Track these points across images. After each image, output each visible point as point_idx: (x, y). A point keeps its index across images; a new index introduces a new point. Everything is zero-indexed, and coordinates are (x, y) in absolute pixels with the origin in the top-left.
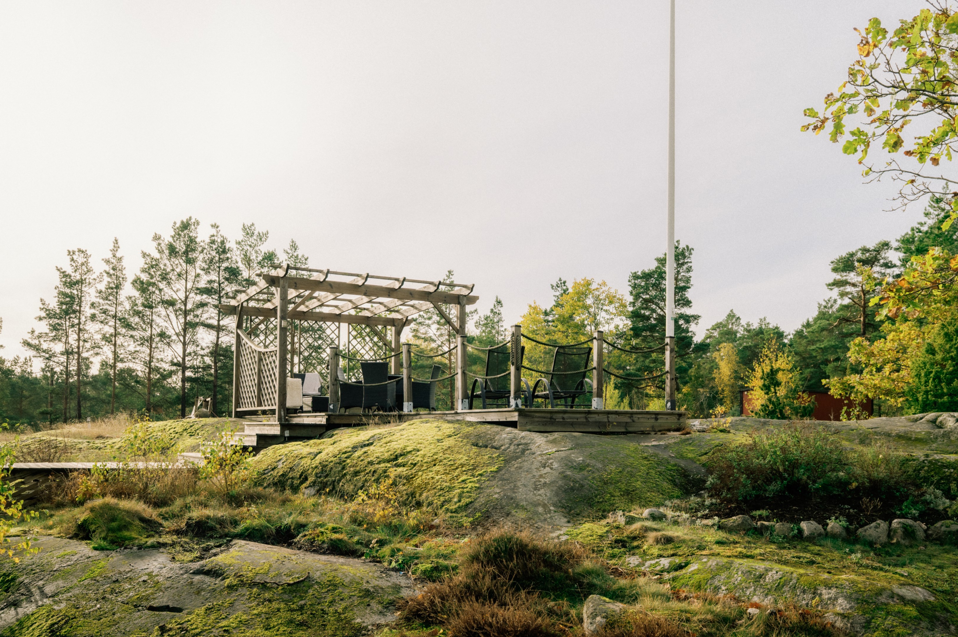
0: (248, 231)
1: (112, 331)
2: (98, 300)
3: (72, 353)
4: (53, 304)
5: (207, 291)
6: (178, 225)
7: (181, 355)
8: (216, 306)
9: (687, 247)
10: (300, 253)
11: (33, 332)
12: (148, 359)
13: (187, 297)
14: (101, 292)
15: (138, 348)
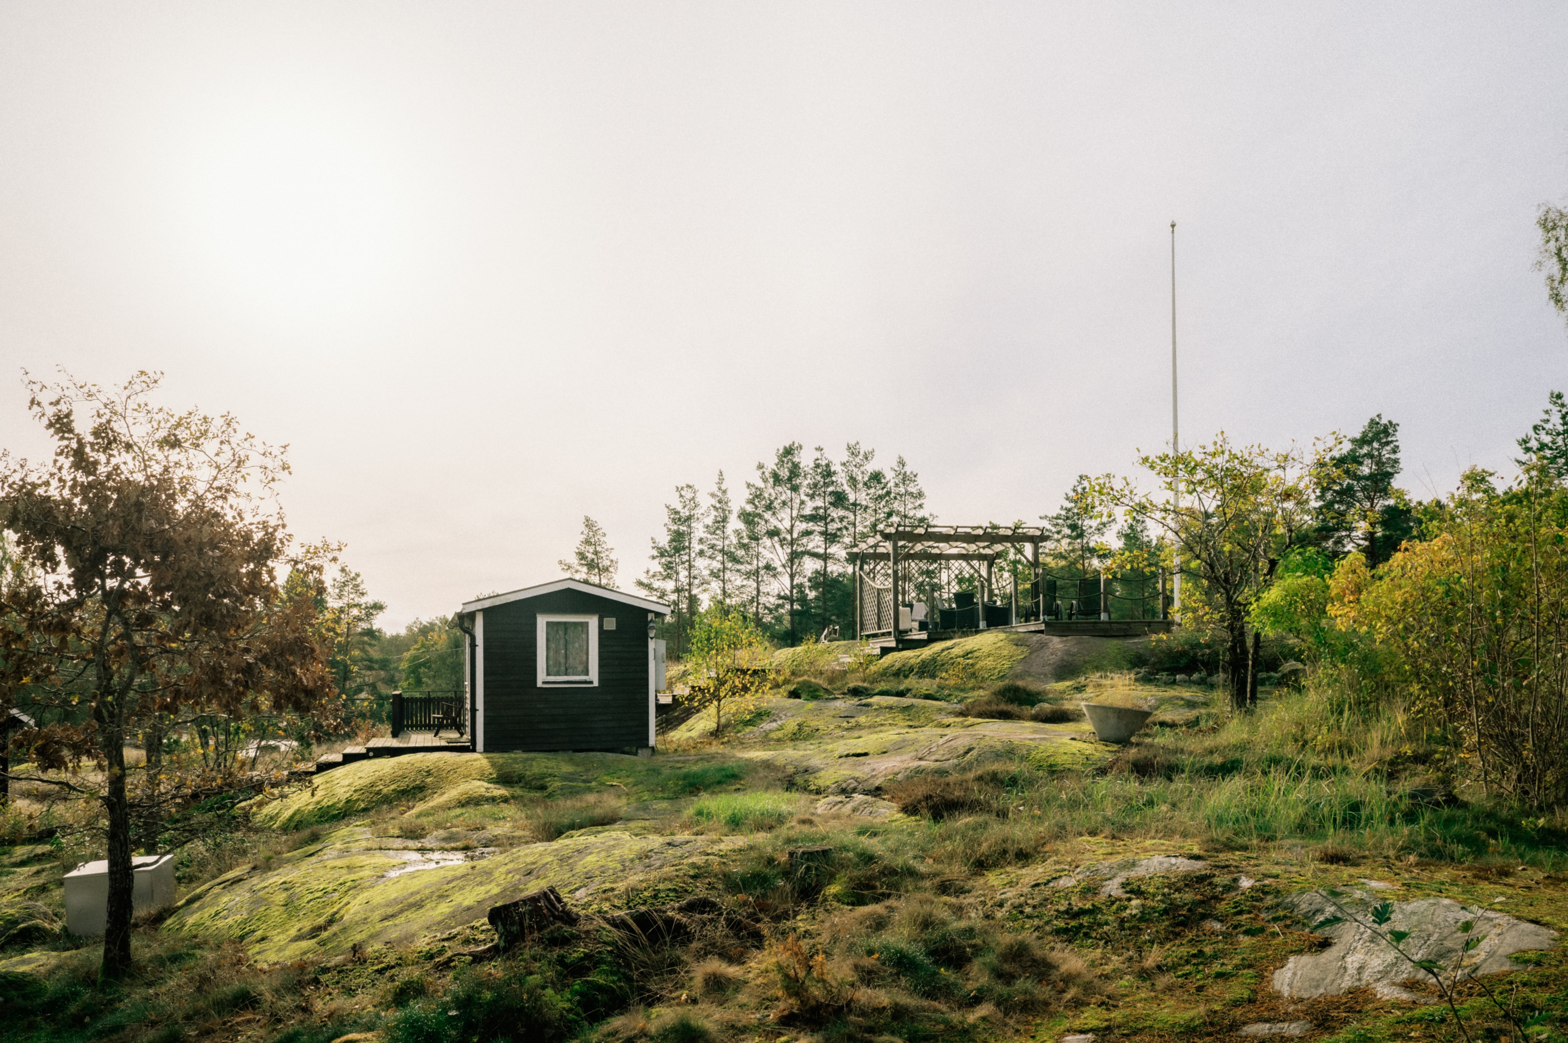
0: (853, 451)
1: (720, 566)
2: (706, 535)
3: (682, 590)
4: (664, 540)
5: (813, 518)
6: (781, 451)
7: (789, 586)
8: (822, 533)
9: (1390, 422)
10: (908, 469)
11: (648, 572)
12: (755, 593)
13: (792, 526)
14: (707, 527)
15: (745, 582)
